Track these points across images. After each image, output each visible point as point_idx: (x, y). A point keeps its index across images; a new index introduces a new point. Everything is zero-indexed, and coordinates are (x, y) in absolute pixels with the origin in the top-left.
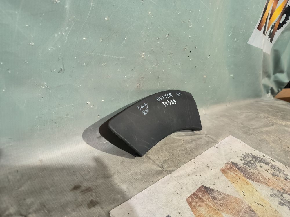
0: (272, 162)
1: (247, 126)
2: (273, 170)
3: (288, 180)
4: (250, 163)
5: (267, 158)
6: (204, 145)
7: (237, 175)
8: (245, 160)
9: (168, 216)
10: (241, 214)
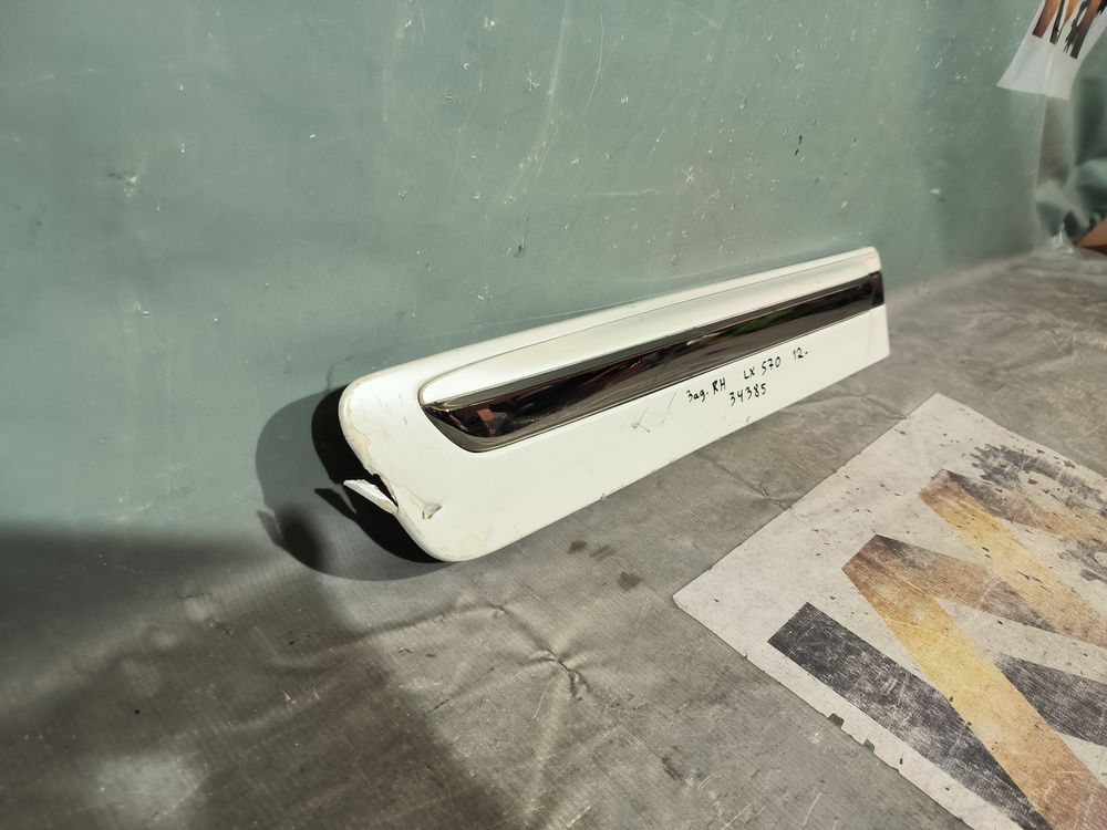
0: (1064, 468)
2: (1066, 489)
4: (1001, 472)
5: (1051, 456)
6: (865, 425)
7: (964, 507)
8: (985, 466)
9: (808, 605)
10: (982, 600)
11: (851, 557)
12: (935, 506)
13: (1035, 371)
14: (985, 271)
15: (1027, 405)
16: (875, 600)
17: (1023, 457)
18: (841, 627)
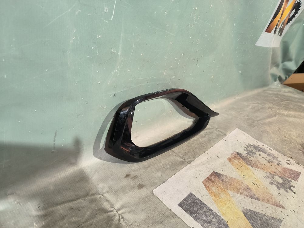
0: (269, 151)
1: (252, 118)
2: (269, 157)
3: (280, 165)
4: (251, 152)
5: (266, 147)
6: (215, 138)
7: (240, 163)
8: (247, 150)
9: (191, 193)
10: (241, 191)
11: (205, 178)
12: (231, 162)
13: (265, 122)
14: (255, 92)
15: (262, 132)
16: (210, 192)
17: (258, 147)
18: (199, 200)
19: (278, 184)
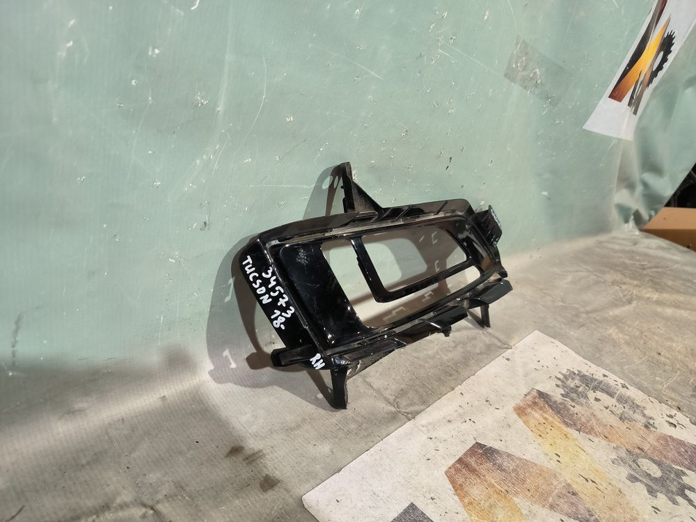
0: (621, 389)
1: (574, 305)
2: (621, 406)
4: (576, 392)
5: (612, 380)
6: (481, 353)
7: (546, 419)
8: (564, 386)
10: (550, 499)
12: (525, 418)
13: (607, 315)
14: (580, 244)
15: (599, 340)
16: (466, 500)
17: (593, 380)
19: (651, 480)
